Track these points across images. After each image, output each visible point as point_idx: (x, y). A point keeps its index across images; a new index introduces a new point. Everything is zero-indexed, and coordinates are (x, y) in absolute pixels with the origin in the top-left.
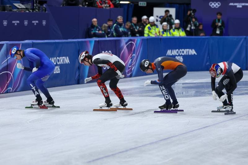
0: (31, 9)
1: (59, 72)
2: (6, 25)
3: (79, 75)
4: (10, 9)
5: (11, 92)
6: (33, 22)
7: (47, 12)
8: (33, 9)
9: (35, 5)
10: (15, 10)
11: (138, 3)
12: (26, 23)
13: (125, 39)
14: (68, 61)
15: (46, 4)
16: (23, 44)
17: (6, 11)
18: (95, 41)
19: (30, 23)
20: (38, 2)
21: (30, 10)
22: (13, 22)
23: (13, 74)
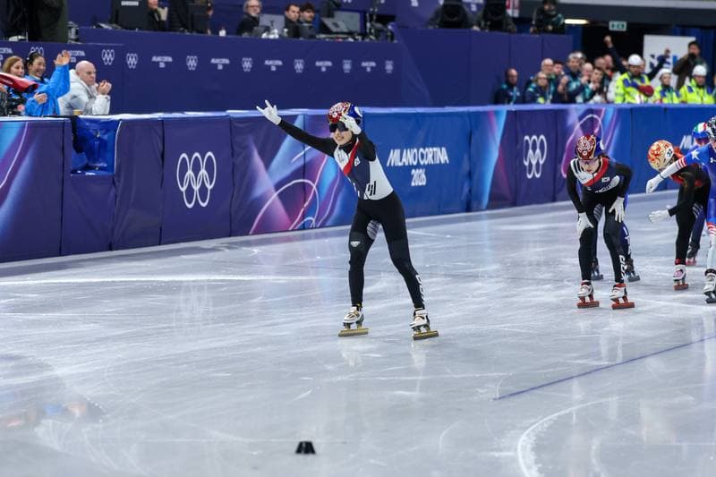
0: (359, 34)
1: (424, 183)
2: (300, 72)
3: (470, 191)
4: (310, 32)
5: (312, 228)
6: (364, 64)
7: (395, 41)
8: (364, 34)
9: (368, 25)
10: (323, 36)
11: (608, 23)
12: (347, 66)
13: (577, 110)
14: (446, 158)
15: (392, 23)
17: (301, 39)
18: (509, 113)
19: (356, 67)
20: (375, 18)
21: (357, 37)
22: (318, 64)
23: (317, 187)
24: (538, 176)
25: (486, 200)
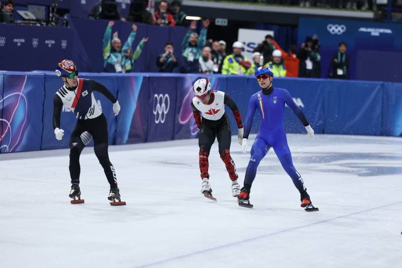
0: (44, 22)
2: (3, 45)
3: (116, 130)
4: (11, 19)
5: (7, 153)
6: (47, 42)
7: (69, 27)
8: (48, 22)
9: (51, 15)
10: (19, 22)
11: (214, 20)
12: (35, 43)
13: (191, 77)
15: (67, 14)
16: (29, 77)
17: (4, 23)
18: (145, 78)
19: (41, 43)
20: (55, 10)
21: (43, 23)
22: (15, 40)
23: (10, 124)
24: (162, 122)
25: (126, 137)
